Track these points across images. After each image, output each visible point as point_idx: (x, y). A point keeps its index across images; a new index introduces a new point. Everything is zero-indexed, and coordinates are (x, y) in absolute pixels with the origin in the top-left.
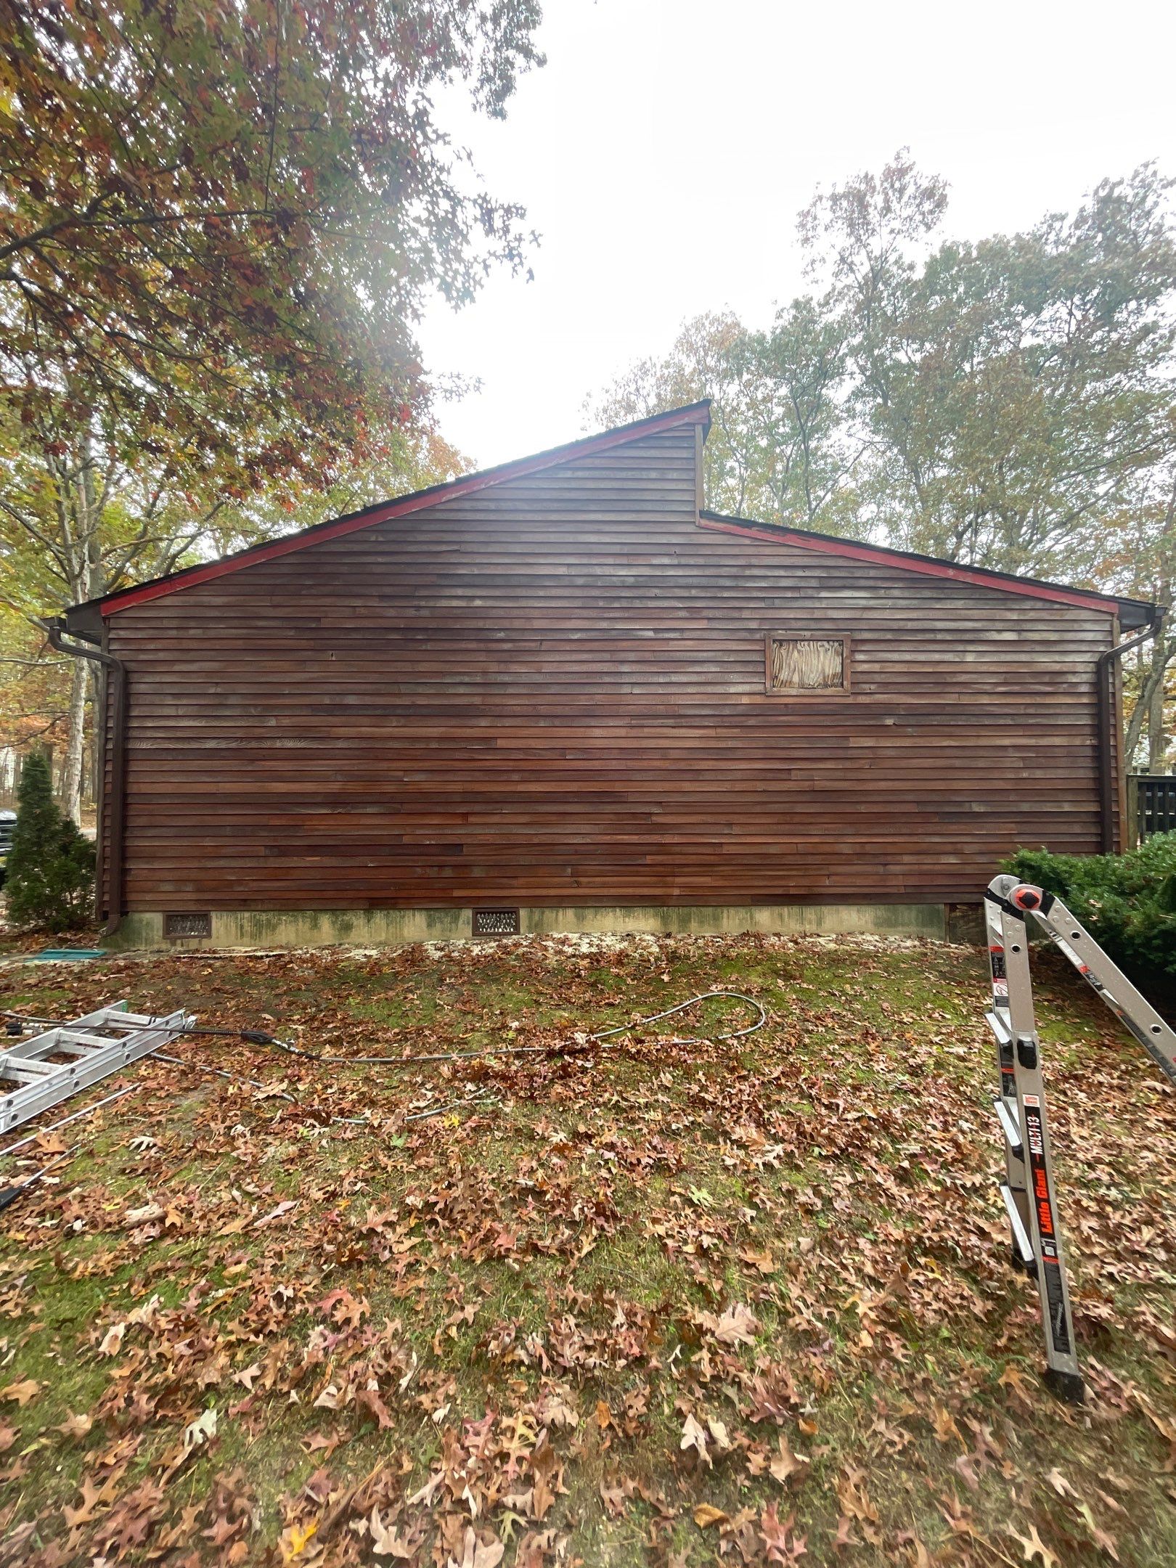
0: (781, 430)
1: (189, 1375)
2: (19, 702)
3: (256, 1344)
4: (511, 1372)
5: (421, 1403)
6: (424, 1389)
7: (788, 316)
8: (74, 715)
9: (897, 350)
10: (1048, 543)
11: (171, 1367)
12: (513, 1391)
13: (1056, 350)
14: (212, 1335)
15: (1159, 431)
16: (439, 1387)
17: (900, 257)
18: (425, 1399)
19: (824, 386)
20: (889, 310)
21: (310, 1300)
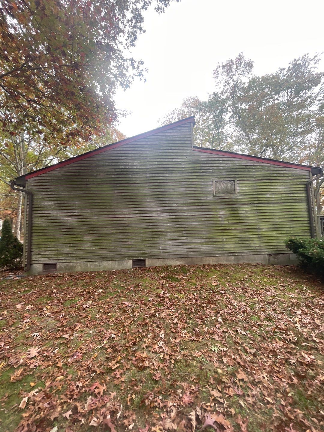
0: (211, 127)
1: (48, 415)
2: (4, 206)
3: (70, 403)
4: (153, 410)
5: (125, 423)
6: (125, 417)
7: (212, 97)
8: (18, 209)
9: (241, 105)
10: (285, 155)
11: (42, 413)
12: (155, 417)
13: (284, 104)
14: (56, 400)
15: (314, 124)
16: (130, 417)
17: (241, 81)
18: (125, 421)
19: (222, 115)
20: (239, 95)
21: (87, 387)
